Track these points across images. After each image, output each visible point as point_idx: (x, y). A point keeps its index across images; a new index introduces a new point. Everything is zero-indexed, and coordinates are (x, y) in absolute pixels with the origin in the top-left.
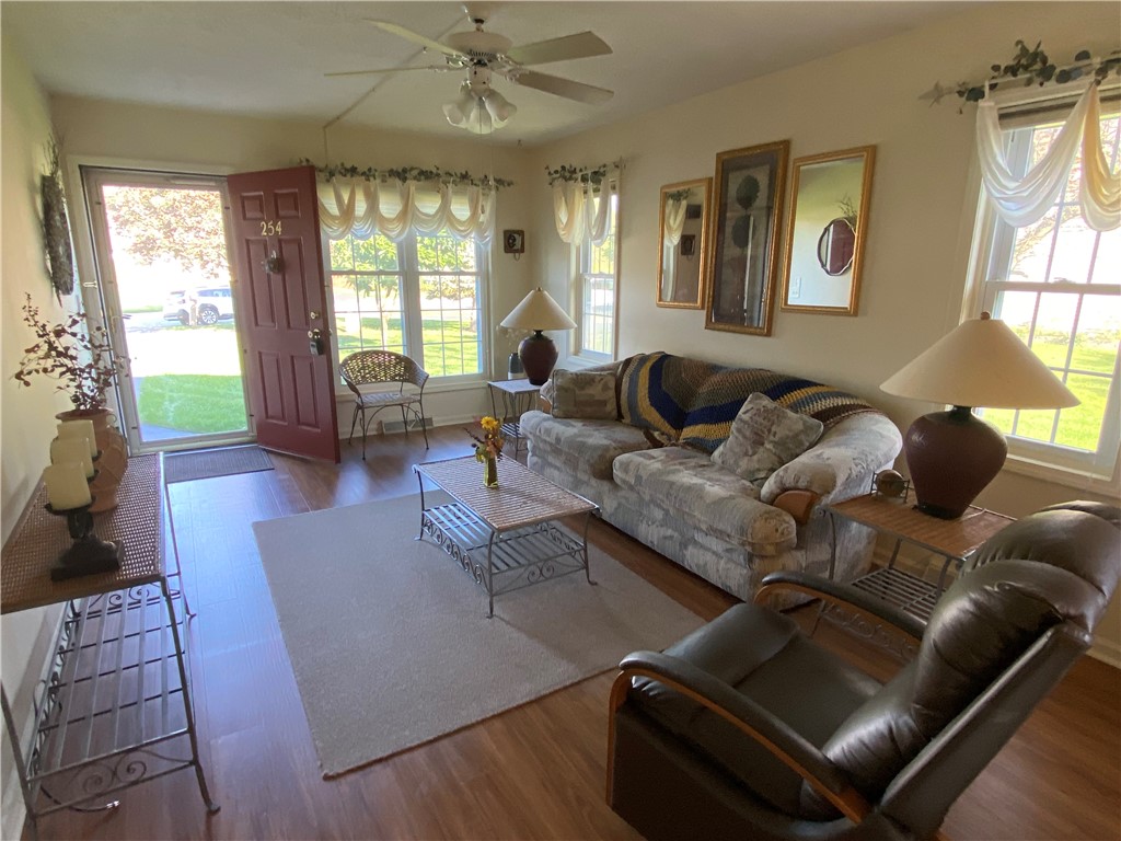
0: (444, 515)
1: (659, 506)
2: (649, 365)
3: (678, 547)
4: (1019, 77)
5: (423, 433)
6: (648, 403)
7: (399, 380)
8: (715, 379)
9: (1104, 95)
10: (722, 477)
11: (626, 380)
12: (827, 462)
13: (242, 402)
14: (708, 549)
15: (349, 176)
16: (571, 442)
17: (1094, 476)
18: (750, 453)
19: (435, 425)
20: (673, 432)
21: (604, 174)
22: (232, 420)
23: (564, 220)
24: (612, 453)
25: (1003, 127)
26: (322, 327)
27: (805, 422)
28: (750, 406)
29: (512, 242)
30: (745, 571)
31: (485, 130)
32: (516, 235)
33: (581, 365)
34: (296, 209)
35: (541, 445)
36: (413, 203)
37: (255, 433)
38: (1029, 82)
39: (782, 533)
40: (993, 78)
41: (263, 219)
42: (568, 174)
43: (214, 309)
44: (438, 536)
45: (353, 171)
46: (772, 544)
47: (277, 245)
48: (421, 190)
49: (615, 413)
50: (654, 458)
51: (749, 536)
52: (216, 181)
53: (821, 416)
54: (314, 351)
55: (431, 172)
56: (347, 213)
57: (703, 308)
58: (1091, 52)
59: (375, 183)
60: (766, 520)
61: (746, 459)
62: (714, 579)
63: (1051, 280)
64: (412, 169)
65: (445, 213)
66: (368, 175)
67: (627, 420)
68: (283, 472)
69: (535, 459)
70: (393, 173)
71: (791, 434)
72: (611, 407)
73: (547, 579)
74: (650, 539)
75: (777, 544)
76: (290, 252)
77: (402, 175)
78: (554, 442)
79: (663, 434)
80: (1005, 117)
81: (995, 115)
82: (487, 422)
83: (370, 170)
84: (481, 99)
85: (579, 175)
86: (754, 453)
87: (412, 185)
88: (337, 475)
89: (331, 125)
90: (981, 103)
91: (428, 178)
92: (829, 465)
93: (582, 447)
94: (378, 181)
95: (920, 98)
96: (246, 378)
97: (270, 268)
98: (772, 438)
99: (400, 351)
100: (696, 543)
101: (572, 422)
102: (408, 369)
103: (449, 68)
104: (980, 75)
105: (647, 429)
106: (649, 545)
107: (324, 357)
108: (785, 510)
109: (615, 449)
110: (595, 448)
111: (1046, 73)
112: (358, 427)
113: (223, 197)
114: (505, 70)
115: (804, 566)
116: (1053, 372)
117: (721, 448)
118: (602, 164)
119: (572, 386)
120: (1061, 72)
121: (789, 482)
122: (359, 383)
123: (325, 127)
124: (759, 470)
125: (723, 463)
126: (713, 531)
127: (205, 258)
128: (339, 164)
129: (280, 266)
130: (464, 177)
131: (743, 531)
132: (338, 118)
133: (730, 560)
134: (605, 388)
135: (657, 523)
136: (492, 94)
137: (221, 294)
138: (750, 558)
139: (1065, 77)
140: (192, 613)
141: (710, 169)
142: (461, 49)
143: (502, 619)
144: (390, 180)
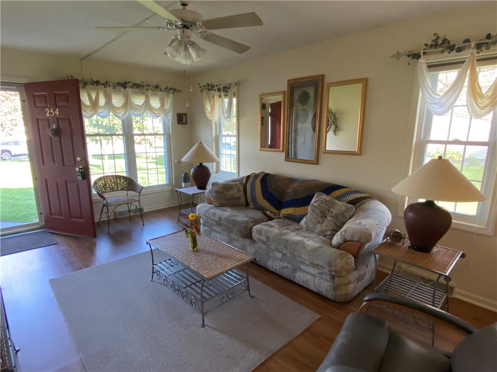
0: (164, 266)
1: (281, 252)
2: (259, 178)
3: (291, 273)
4: (438, 49)
5: (140, 216)
6: (262, 197)
7: (126, 190)
8: (295, 185)
9: (478, 58)
10: (309, 235)
11: (248, 186)
12: (365, 227)
13: (34, 202)
14: (308, 273)
15: (95, 85)
16: (228, 220)
17: (478, 226)
18: (321, 221)
19: (145, 211)
20: (276, 211)
21: (229, 88)
22: (26, 213)
23: (210, 110)
24: (251, 225)
25: (430, 71)
26: (84, 165)
27: (346, 206)
28: (317, 199)
29: (181, 119)
30: (330, 284)
31: (188, 63)
32: (183, 116)
33: (224, 179)
34: (68, 102)
35: (210, 222)
36: (130, 99)
37: (44, 223)
38: (443, 52)
39: (350, 264)
40: (425, 49)
41: (47, 107)
42: (210, 87)
43: (9, 152)
44: (164, 280)
45: (97, 83)
46: (344, 270)
47: (56, 120)
48: (133, 93)
49: (245, 203)
50: (274, 227)
51: (334, 267)
52: (17, 86)
53: (353, 202)
54: (80, 178)
55: (140, 84)
56: (95, 105)
57: (283, 151)
58: (470, 40)
59: (109, 89)
60: (341, 258)
61: (319, 225)
62: (312, 288)
63: (451, 139)
64: (129, 82)
65: (147, 105)
66: (106, 84)
67: (252, 206)
68: (63, 244)
69: (205, 228)
70: (119, 84)
71: (340, 212)
72: (243, 200)
73: (230, 299)
74: (275, 268)
75: (347, 270)
76: (64, 125)
77: (124, 85)
78: (218, 220)
79: (271, 212)
80: (430, 67)
81: (426, 66)
82: (192, 216)
83: (107, 82)
84: (186, 46)
85: (216, 88)
86: (323, 222)
87: (129, 90)
88: (95, 244)
89: (84, 58)
90: (420, 60)
91: (139, 87)
92: (367, 229)
93: (234, 222)
94: (111, 88)
95: (390, 57)
96: (36, 189)
97: (52, 133)
98: (330, 214)
99: (124, 174)
100: (301, 270)
101: (224, 208)
102: (130, 183)
103: (168, 29)
104: (418, 47)
105: (263, 210)
106: (275, 271)
107: (85, 181)
108: (348, 252)
109: (252, 222)
110: (242, 222)
111: (451, 48)
112: (104, 215)
113: (21, 95)
114: (199, 31)
115: (357, 277)
116: (472, 182)
117: (304, 219)
118: (229, 83)
119: (222, 190)
120: (458, 47)
121: (348, 237)
122: (103, 192)
123: (81, 60)
124: (326, 230)
125: (307, 227)
126: (313, 265)
127: (4, 126)
128: (90, 79)
129: (58, 132)
130: (157, 87)
131: (330, 265)
132: (90, 55)
133: (321, 278)
134: (239, 190)
135: (278, 260)
136: (193, 44)
137: (13, 144)
138: (333, 277)
139: (460, 50)
140: (17, 349)
141: (285, 87)
142: (178, 18)
143: (211, 327)
144: (117, 88)
